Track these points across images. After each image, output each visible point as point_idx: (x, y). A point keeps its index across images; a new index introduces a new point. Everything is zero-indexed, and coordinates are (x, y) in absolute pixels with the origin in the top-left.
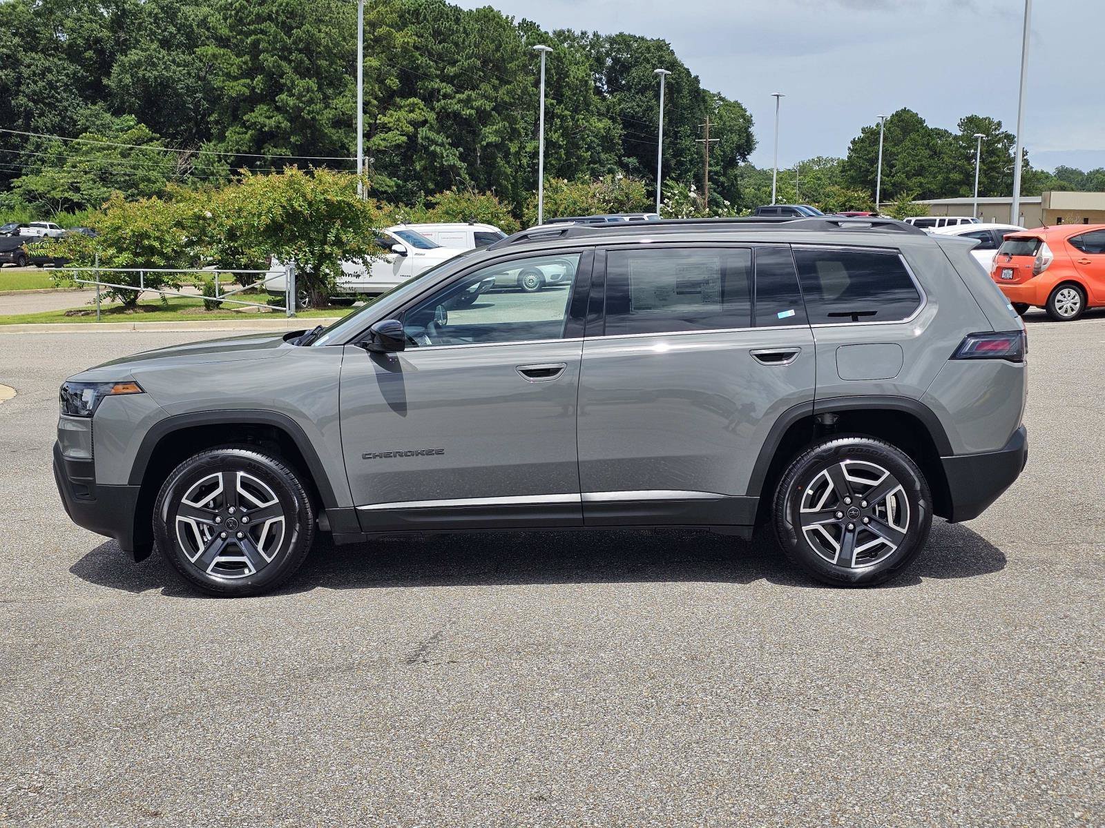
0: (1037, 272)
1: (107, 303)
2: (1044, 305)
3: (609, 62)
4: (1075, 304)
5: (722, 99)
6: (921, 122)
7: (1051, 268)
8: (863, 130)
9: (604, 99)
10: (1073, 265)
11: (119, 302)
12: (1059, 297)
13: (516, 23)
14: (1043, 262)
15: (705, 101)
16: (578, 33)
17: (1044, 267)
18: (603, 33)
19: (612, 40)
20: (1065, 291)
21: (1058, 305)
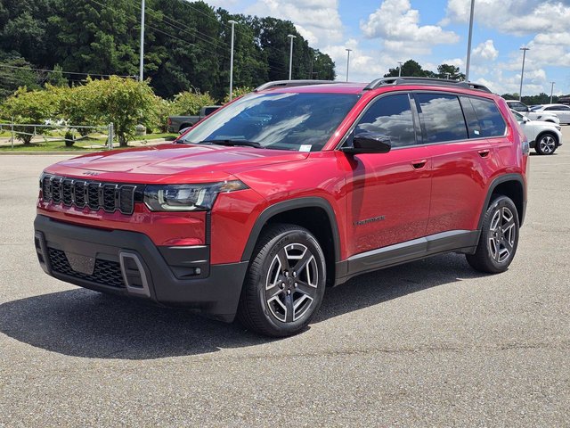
1: (16, 142)
3: (262, 31)
5: (320, 53)
6: (420, 67)
8: (390, 70)
9: (260, 50)
11: (22, 142)
13: (215, 10)
15: (310, 53)
16: (246, 16)
18: (259, 17)
19: (263, 20)
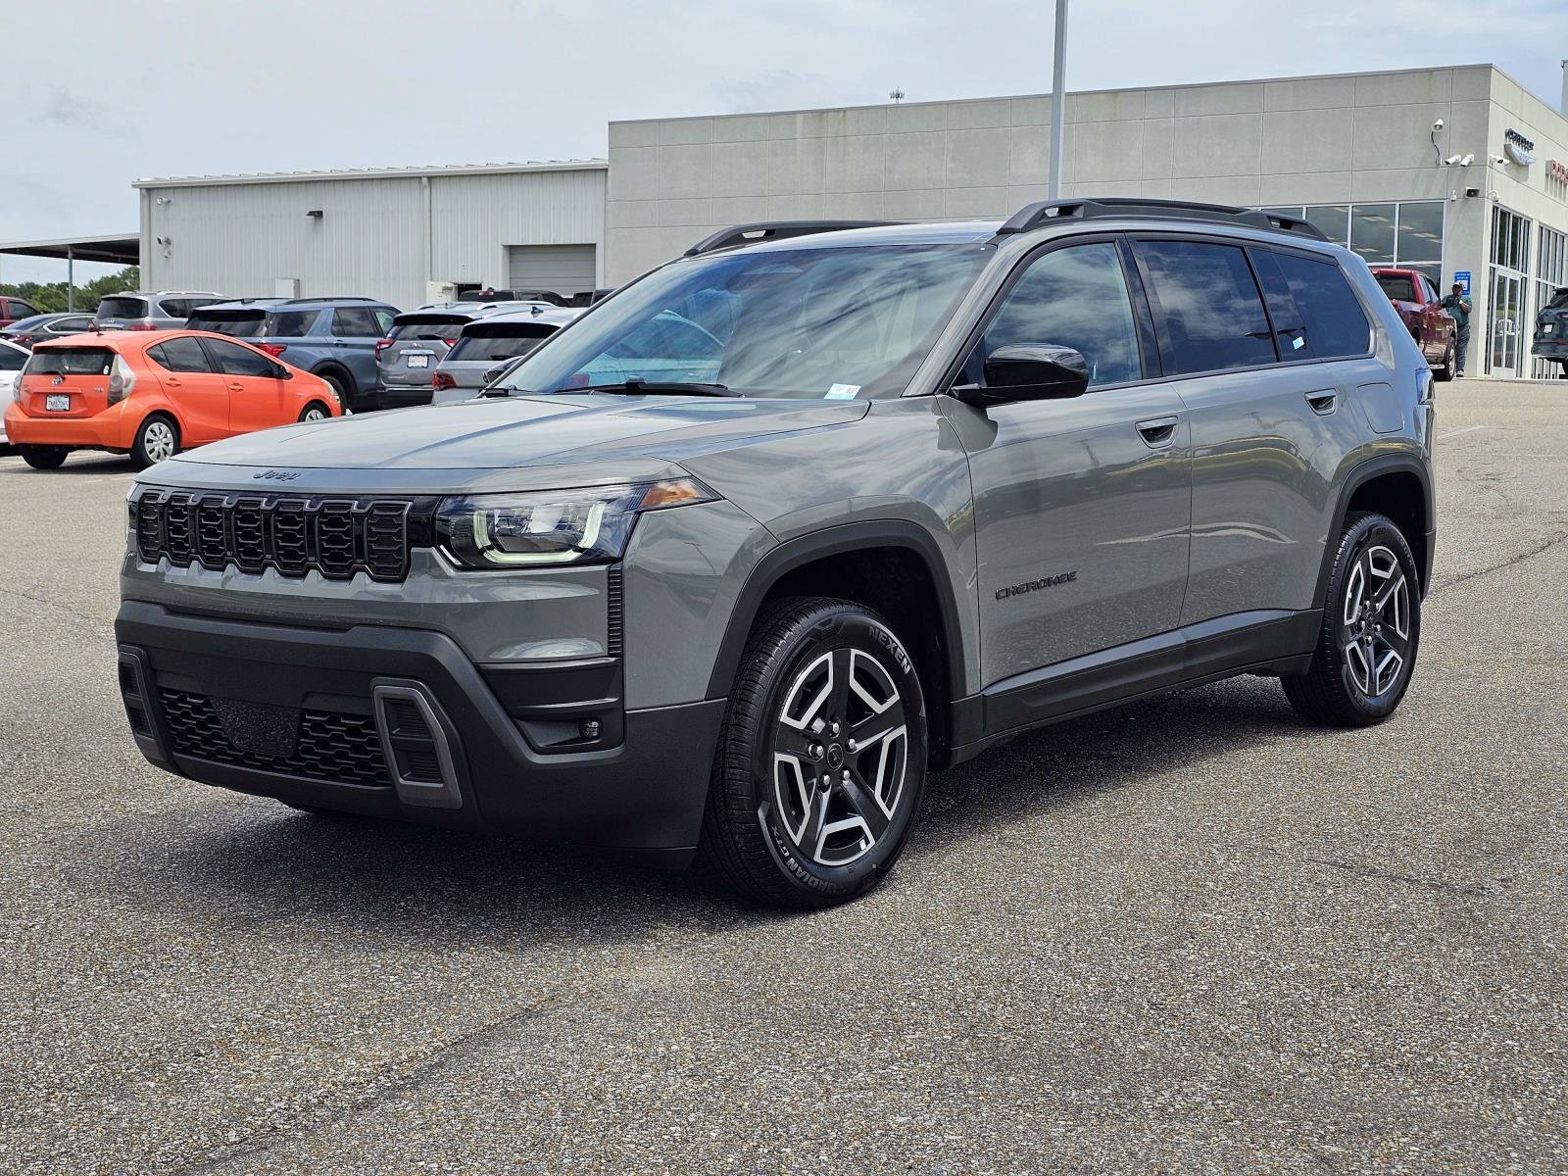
0: (115, 398)
2: (130, 446)
4: (167, 444)
7: (134, 393)
10: (161, 388)
12: (148, 435)
14: (124, 384)
17: (126, 391)
20: (155, 426)
21: (148, 447)
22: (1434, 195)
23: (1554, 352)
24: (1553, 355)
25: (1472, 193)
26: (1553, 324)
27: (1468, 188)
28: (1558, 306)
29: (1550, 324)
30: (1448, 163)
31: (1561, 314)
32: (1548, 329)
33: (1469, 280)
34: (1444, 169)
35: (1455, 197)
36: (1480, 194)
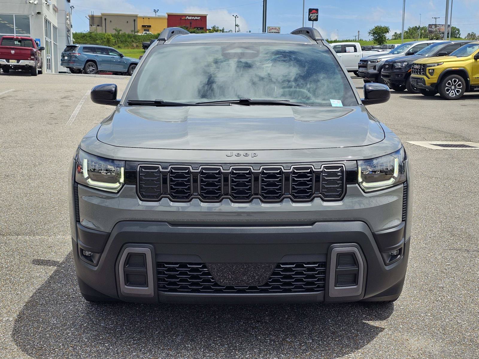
22: (26, 13)
23: (68, 65)
24: (68, 66)
25: (39, 13)
26: (68, 56)
27: (37, 11)
28: (68, 51)
29: (66, 56)
30: (30, 3)
31: (70, 53)
32: (66, 58)
33: (40, 41)
34: (29, 4)
35: (33, 14)
36: (41, 14)
